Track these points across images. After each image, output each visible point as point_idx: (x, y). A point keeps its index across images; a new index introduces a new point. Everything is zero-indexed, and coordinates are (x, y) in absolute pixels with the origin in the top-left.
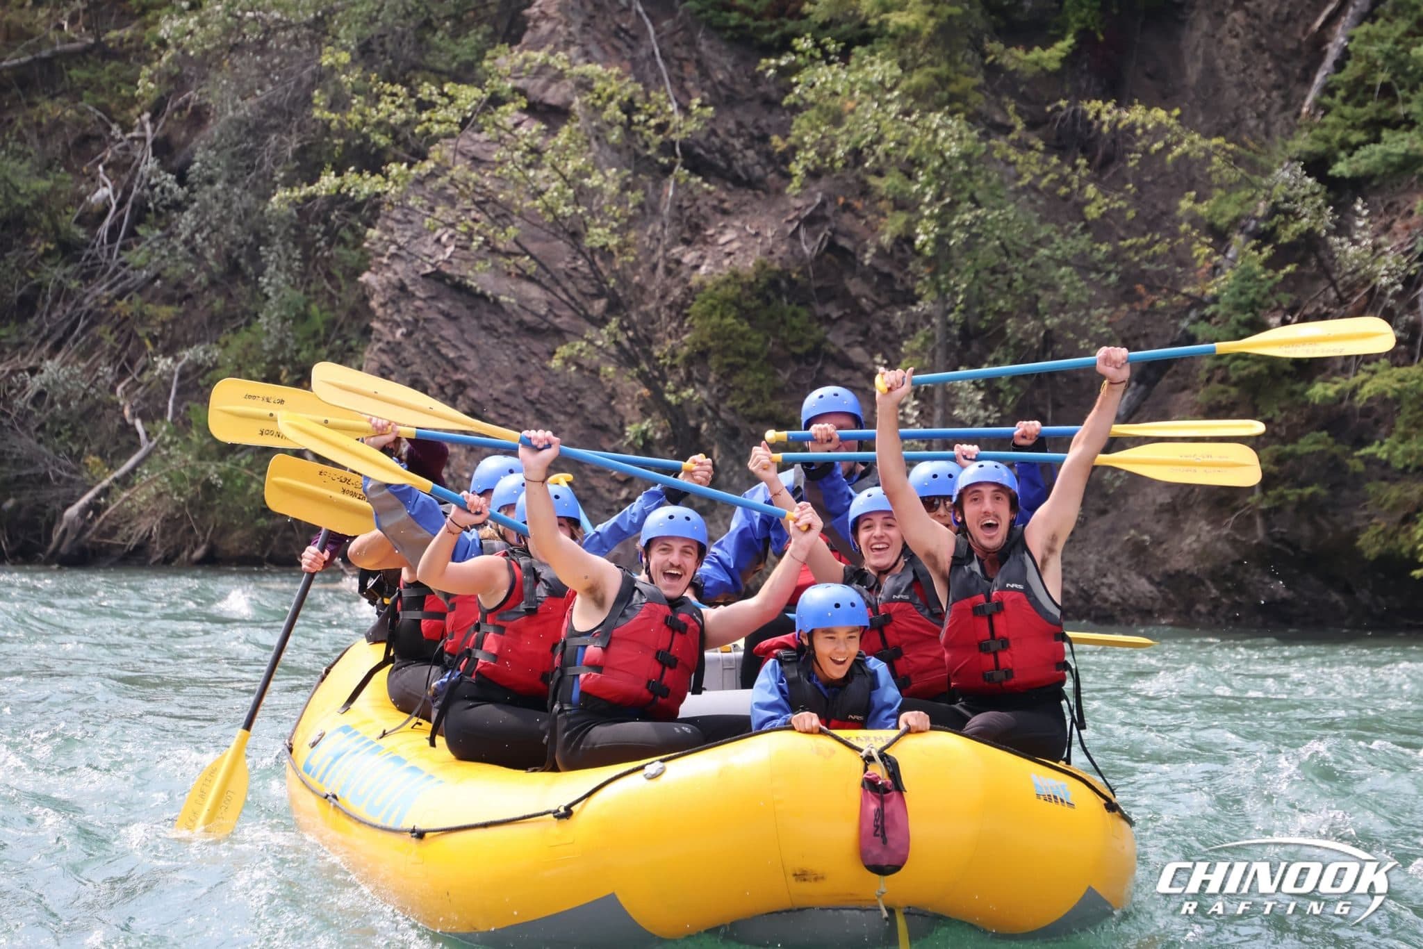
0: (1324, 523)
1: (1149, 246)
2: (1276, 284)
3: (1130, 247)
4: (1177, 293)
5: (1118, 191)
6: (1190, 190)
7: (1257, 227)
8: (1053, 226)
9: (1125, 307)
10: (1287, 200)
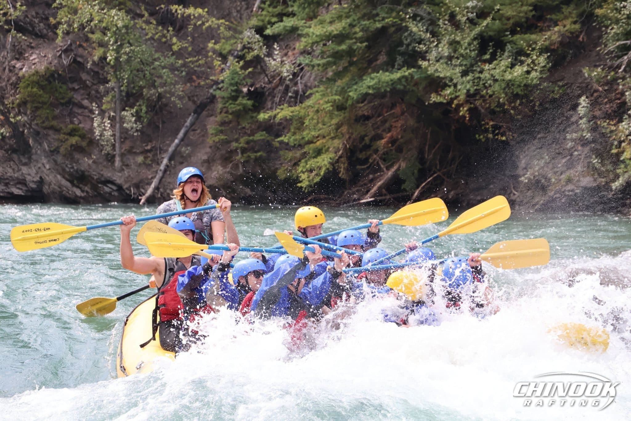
0: (264, 166)
1: (197, 61)
2: (245, 76)
3: (190, 61)
4: (208, 79)
5: (185, 40)
6: (212, 40)
7: (238, 54)
8: (160, 53)
9: (188, 85)
10: (249, 43)
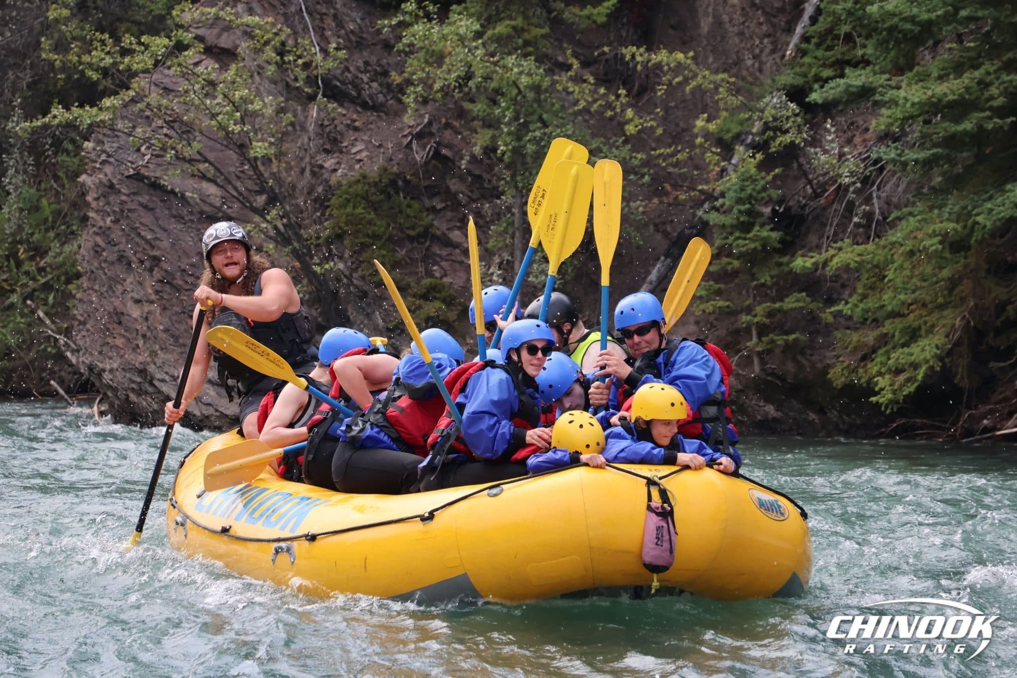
0: (804, 361)
1: (673, 155)
2: (767, 183)
3: (660, 155)
4: (694, 190)
5: (650, 113)
6: (703, 113)
7: (753, 140)
8: (602, 139)
9: (656, 201)
10: (775, 119)
